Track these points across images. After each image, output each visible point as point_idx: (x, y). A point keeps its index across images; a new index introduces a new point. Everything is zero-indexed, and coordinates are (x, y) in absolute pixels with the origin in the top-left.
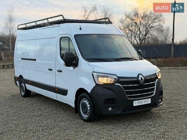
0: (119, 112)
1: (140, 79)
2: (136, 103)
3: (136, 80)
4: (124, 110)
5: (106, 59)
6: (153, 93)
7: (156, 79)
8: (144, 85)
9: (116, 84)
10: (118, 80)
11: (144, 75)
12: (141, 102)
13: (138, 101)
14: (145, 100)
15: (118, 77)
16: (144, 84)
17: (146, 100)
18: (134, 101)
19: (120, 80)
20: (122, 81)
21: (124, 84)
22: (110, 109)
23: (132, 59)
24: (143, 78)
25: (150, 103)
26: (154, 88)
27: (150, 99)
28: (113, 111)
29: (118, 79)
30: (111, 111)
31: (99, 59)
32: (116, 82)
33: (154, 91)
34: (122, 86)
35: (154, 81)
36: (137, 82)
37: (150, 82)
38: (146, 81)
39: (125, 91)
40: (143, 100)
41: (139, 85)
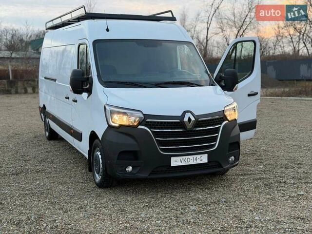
0: (144, 175)
1: (186, 119)
2: (176, 162)
3: (178, 121)
4: (153, 171)
5: (139, 83)
6: (213, 146)
7: (224, 121)
8: (194, 131)
9: (140, 127)
10: (144, 120)
11: (196, 114)
12: (186, 160)
13: (181, 158)
14: (195, 156)
15: (144, 115)
16: (194, 129)
17: (198, 156)
18: (172, 158)
19: (148, 120)
20: (151, 122)
21: (155, 128)
22: (130, 169)
23: (193, 84)
24: (193, 119)
25: (207, 162)
26: (217, 136)
27: (206, 155)
28: (135, 172)
29: (143, 118)
30: (131, 173)
32: (140, 124)
33: (216, 142)
34: (151, 131)
35: (218, 124)
36: (181, 125)
37: (208, 126)
38: (198, 124)
39: (156, 140)
40: (191, 157)
41: (185, 130)
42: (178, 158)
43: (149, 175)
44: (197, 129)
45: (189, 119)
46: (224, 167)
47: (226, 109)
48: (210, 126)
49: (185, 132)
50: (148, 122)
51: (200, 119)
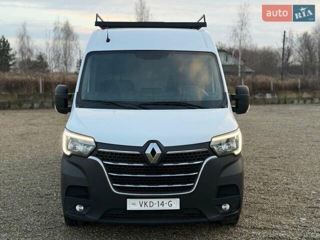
1: (148, 151)
2: (133, 205)
3: (138, 153)
4: (105, 214)
6: (191, 187)
7: (209, 156)
8: (161, 167)
9: (90, 157)
10: (96, 149)
12: (148, 204)
13: (141, 200)
14: (161, 200)
15: (96, 143)
16: (161, 165)
17: (166, 201)
18: (128, 200)
19: (100, 150)
24: (158, 151)
26: (197, 176)
27: (178, 200)
28: (85, 212)
29: (95, 147)
31: (105, 102)
32: (91, 154)
33: (195, 183)
34: (104, 163)
35: (198, 160)
36: (141, 158)
37: (182, 162)
38: (165, 158)
39: (108, 175)
40: (155, 201)
41: (146, 165)
42: (137, 201)
43: (100, 219)
44: (164, 165)
45: (153, 152)
46: (209, 218)
47: (214, 140)
48: (185, 161)
49: (146, 167)
50: (100, 152)
51: (168, 153)
